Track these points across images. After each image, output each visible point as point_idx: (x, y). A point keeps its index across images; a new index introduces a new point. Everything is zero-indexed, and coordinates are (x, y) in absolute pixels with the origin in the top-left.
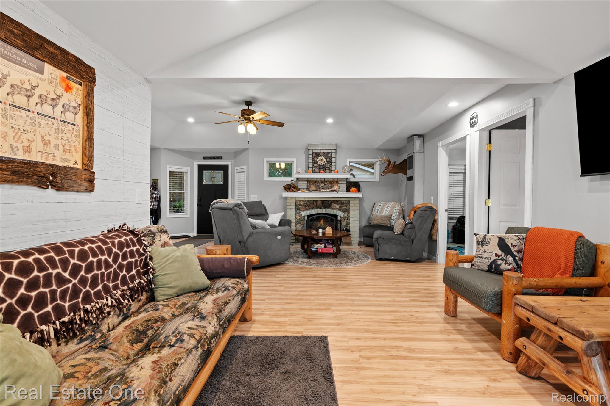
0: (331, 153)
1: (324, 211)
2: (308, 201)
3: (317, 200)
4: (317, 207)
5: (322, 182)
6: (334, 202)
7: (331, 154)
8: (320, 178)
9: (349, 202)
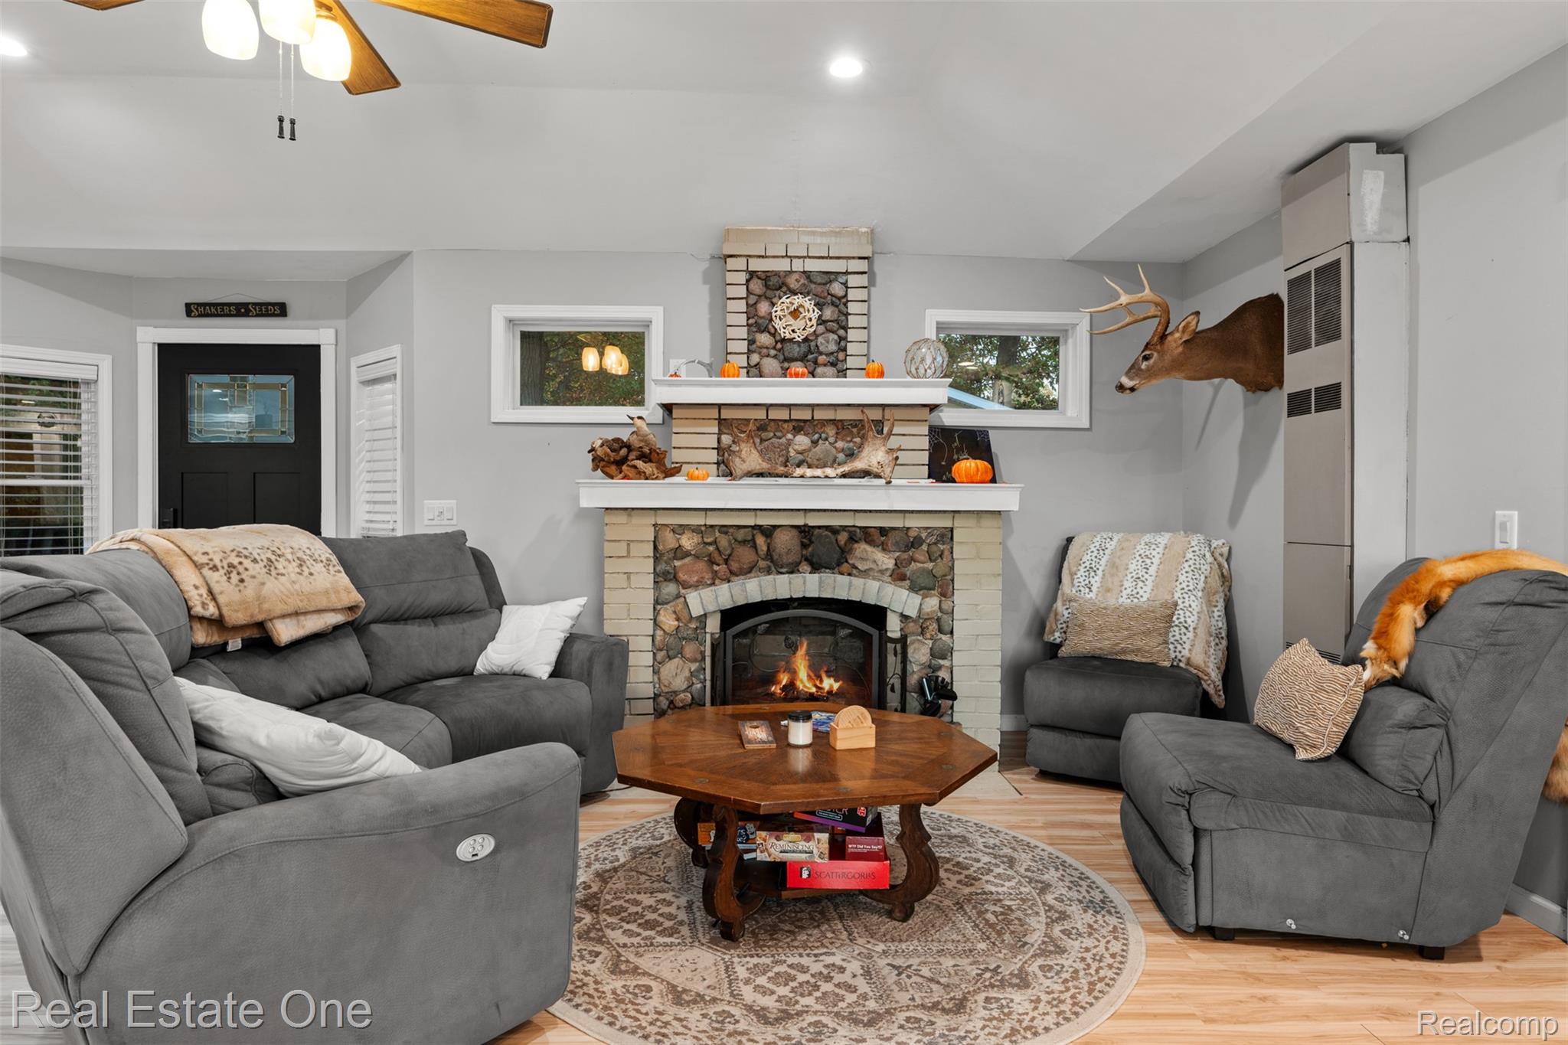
0: (842, 279)
1: (810, 584)
2: (723, 530)
3: (775, 527)
4: (774, 564)
5: (799, 427)
6: (867, 535)
7: (845, 284)
8: (789, 406)
9: (947, 535)
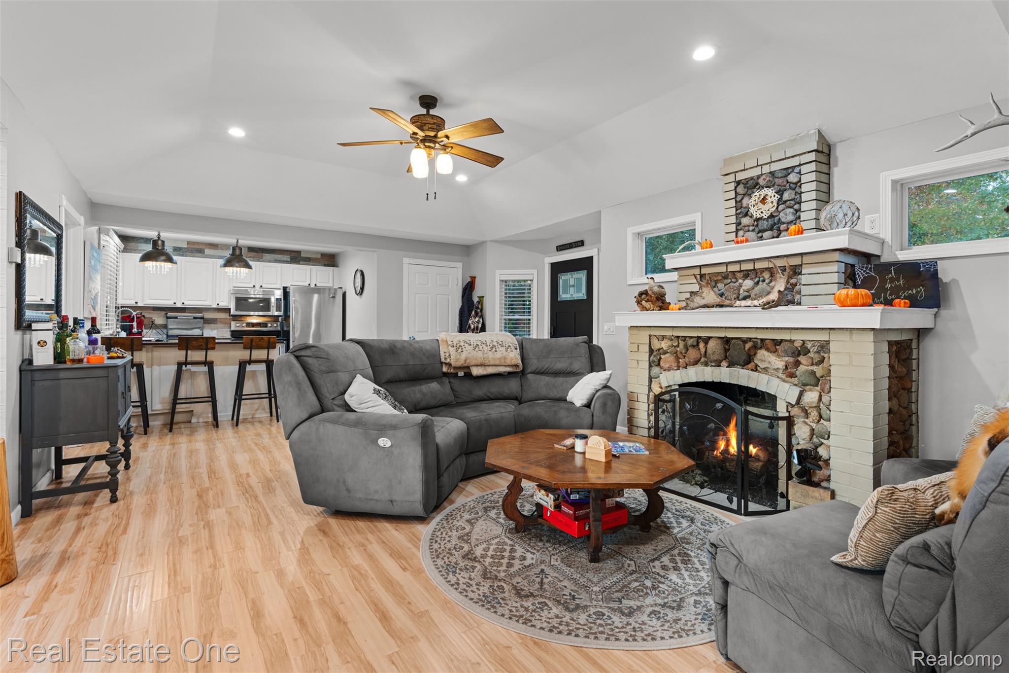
0: (797, 170)
3: (710, 338)
4: (704, 360)
5: (746, 274)
6: (762, 344)
7: (799, 173)
8: (739, 262)
9: (824, 347)
